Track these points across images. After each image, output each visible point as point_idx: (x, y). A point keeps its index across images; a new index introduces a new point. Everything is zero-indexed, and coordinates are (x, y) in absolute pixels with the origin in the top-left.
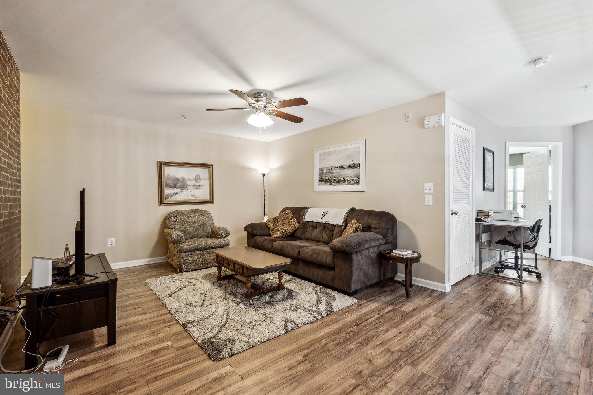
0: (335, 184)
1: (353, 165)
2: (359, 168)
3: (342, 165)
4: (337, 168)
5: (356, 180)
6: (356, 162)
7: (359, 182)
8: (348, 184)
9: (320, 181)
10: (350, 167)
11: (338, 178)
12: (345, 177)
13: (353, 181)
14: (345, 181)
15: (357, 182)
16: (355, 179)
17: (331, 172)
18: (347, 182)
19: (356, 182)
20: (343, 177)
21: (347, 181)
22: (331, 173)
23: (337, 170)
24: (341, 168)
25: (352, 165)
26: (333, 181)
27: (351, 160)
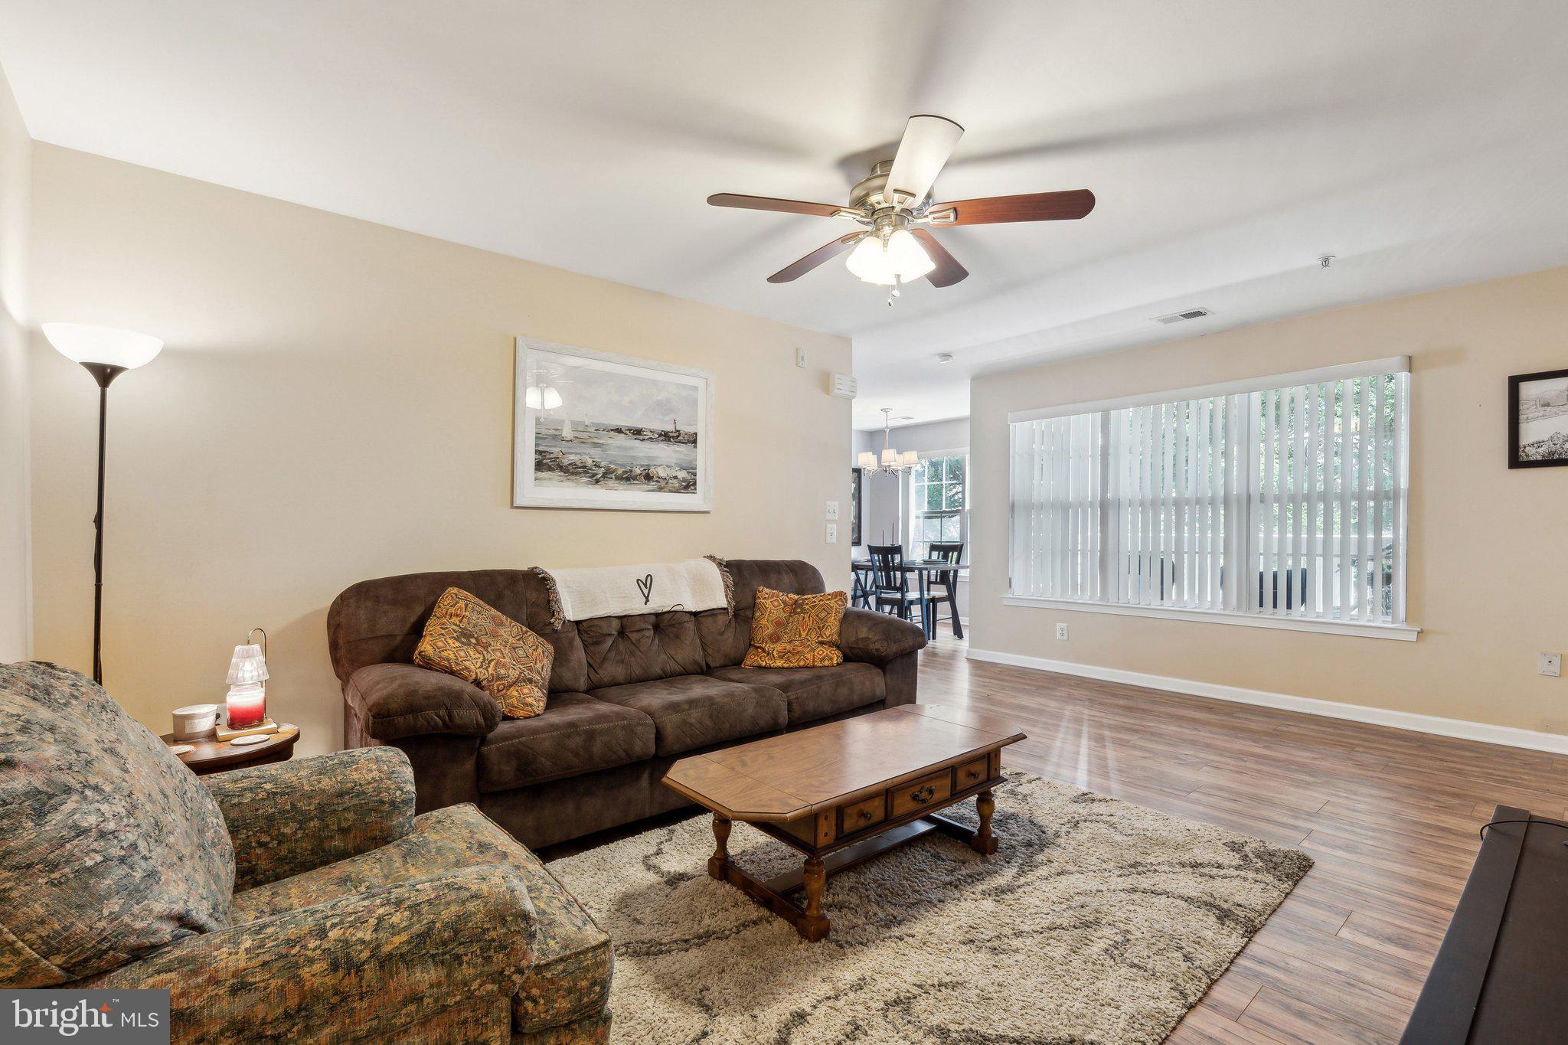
0: (612, 483)
1: (675, 435)
2: (695, 447)
3: (639, 426)
4: (619, 431)
5: (684, 480)
6: (685, 428)
7: (695, 484)
8: (660, 489)
9: (539, 466)
10: (665, 437)
11: (622, 466)
12: (649, 466)
13: (675, 481)
14: (648, 477)
15: (689, 486)
16: (682, 475)
17: (596, 440)
18: (658, 481)
19: (684, 484)
20: (642, 466)
21: (655, 479)
22: (596, 445)
23: (621, 440)
24: (634, 434)
25: (671, 434)
26: (605, 474)
27: (669, 418)
